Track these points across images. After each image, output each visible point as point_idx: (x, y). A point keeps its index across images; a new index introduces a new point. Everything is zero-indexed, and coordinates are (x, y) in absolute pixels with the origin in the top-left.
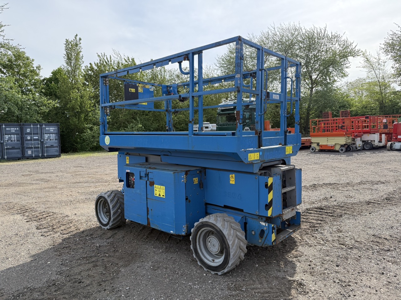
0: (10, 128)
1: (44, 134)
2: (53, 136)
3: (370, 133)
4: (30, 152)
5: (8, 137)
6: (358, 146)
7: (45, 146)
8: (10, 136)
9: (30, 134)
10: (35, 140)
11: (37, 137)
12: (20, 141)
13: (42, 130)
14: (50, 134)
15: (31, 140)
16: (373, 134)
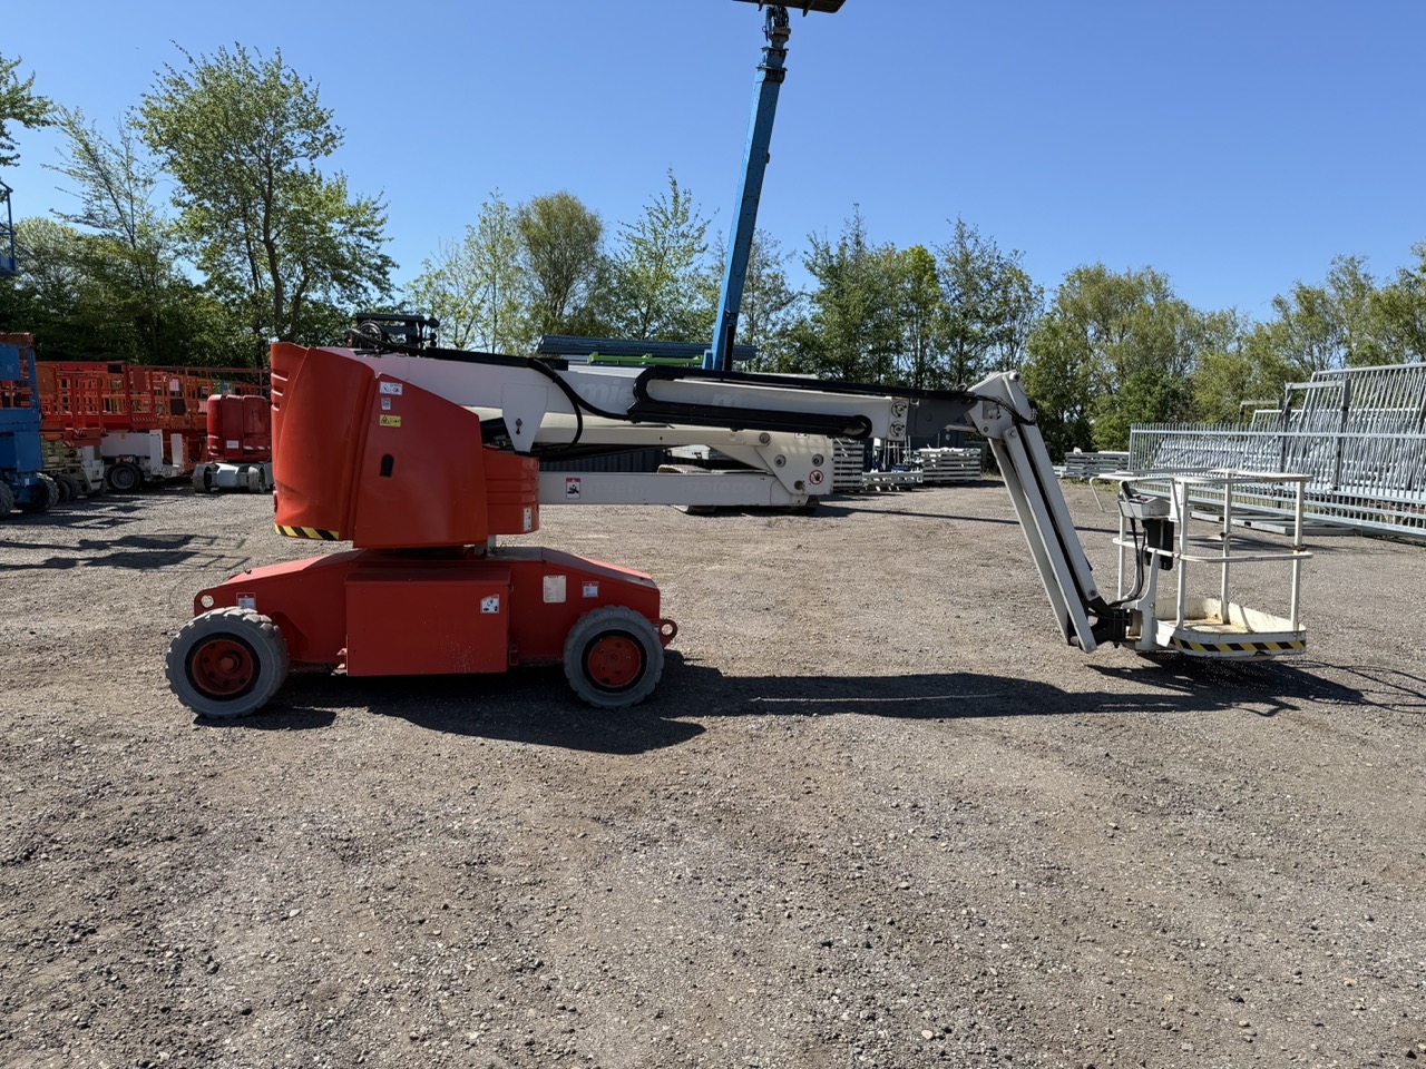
3: (131, 430)
6: (89, 477)
16: (141, 434)
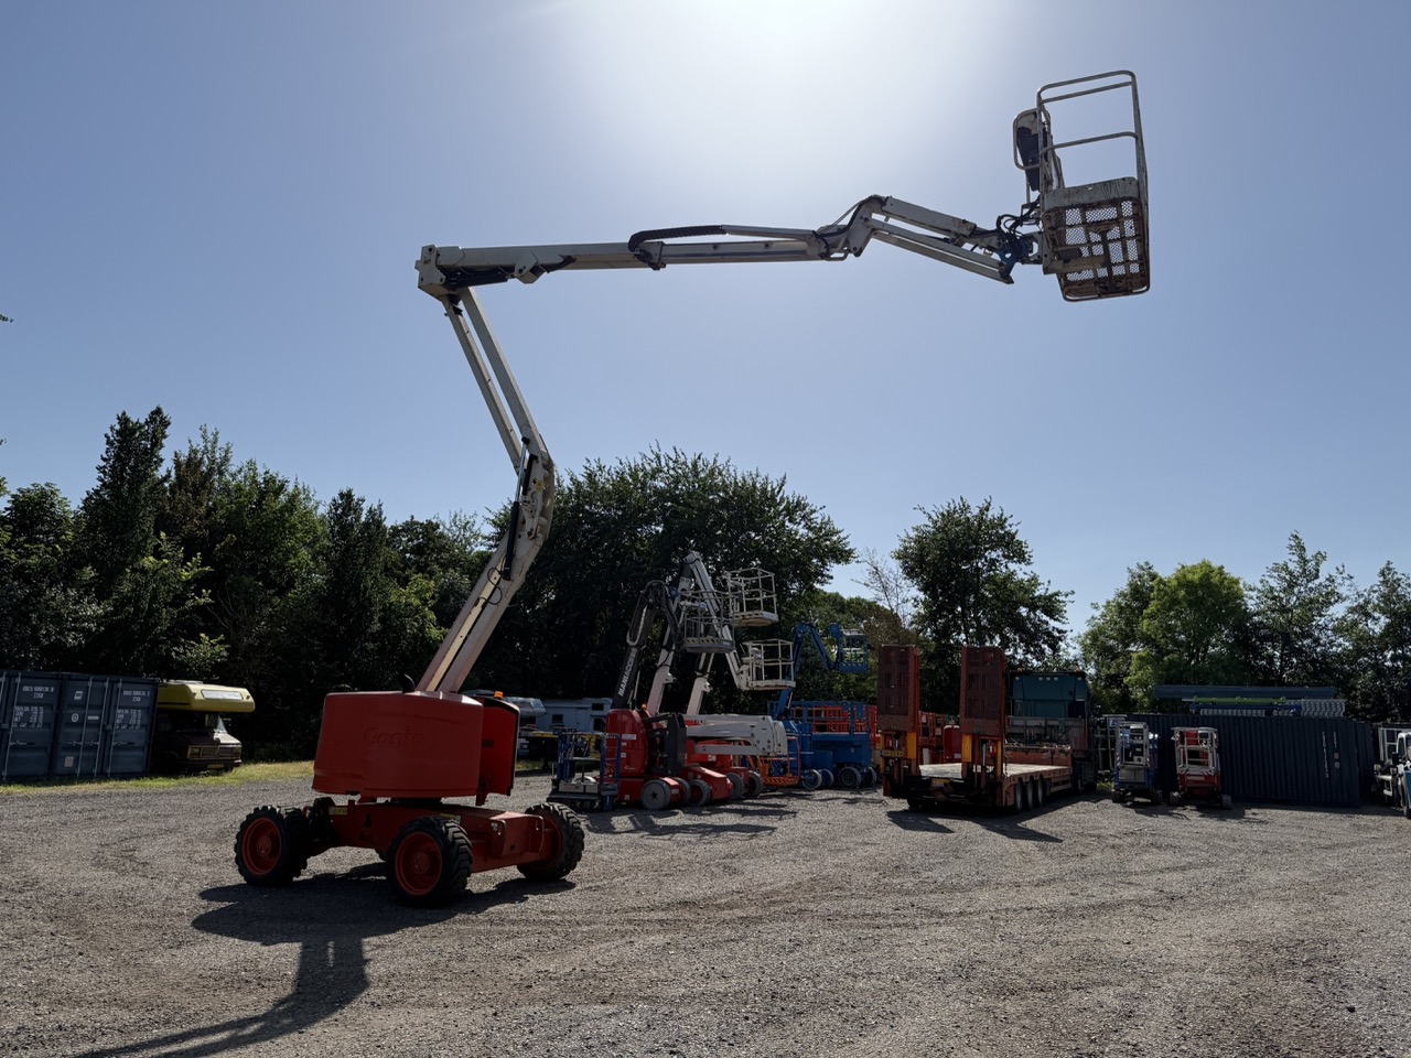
0: (33, 685)
1: (115, 707)
2: (137, 717)
4: (69, 761)
5: (21, 714)
7: (114, 744)
8: (27, 709)
9: (81, 706)
10: (91, 724)
11: (97, 718)
12: (52, 727)
13: (114, 695)
14: (129, 708)
15: (80, 724)
